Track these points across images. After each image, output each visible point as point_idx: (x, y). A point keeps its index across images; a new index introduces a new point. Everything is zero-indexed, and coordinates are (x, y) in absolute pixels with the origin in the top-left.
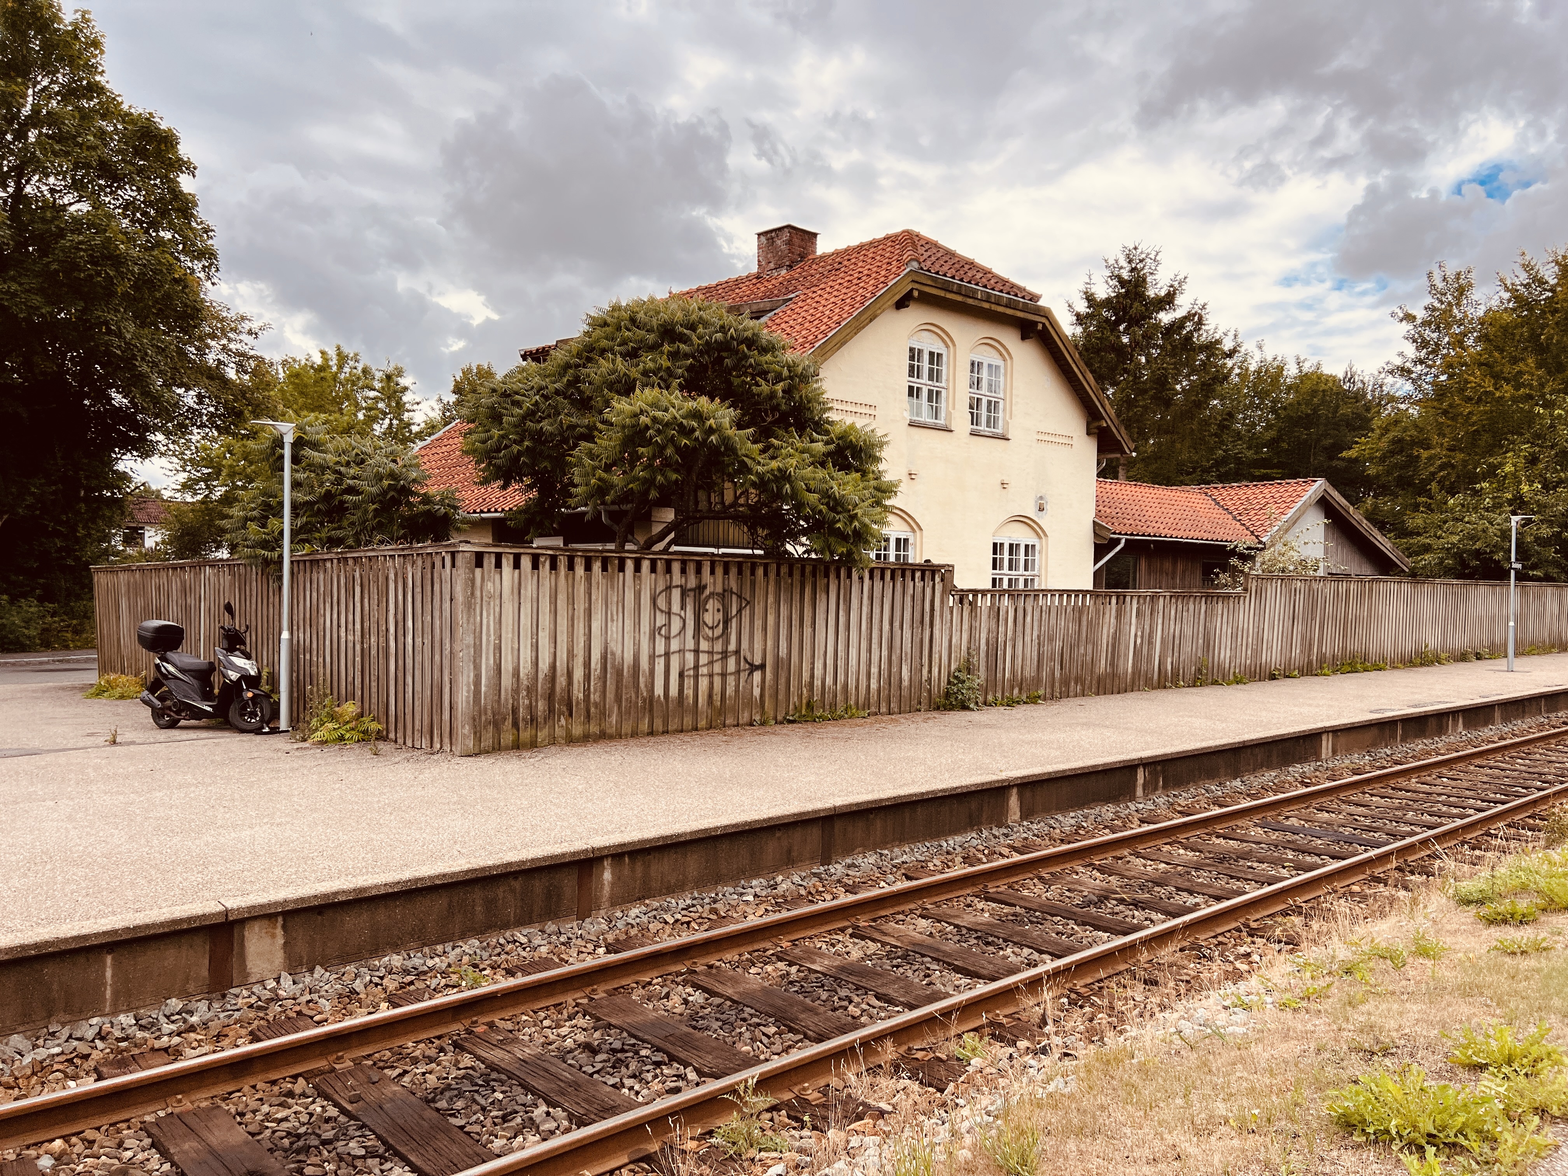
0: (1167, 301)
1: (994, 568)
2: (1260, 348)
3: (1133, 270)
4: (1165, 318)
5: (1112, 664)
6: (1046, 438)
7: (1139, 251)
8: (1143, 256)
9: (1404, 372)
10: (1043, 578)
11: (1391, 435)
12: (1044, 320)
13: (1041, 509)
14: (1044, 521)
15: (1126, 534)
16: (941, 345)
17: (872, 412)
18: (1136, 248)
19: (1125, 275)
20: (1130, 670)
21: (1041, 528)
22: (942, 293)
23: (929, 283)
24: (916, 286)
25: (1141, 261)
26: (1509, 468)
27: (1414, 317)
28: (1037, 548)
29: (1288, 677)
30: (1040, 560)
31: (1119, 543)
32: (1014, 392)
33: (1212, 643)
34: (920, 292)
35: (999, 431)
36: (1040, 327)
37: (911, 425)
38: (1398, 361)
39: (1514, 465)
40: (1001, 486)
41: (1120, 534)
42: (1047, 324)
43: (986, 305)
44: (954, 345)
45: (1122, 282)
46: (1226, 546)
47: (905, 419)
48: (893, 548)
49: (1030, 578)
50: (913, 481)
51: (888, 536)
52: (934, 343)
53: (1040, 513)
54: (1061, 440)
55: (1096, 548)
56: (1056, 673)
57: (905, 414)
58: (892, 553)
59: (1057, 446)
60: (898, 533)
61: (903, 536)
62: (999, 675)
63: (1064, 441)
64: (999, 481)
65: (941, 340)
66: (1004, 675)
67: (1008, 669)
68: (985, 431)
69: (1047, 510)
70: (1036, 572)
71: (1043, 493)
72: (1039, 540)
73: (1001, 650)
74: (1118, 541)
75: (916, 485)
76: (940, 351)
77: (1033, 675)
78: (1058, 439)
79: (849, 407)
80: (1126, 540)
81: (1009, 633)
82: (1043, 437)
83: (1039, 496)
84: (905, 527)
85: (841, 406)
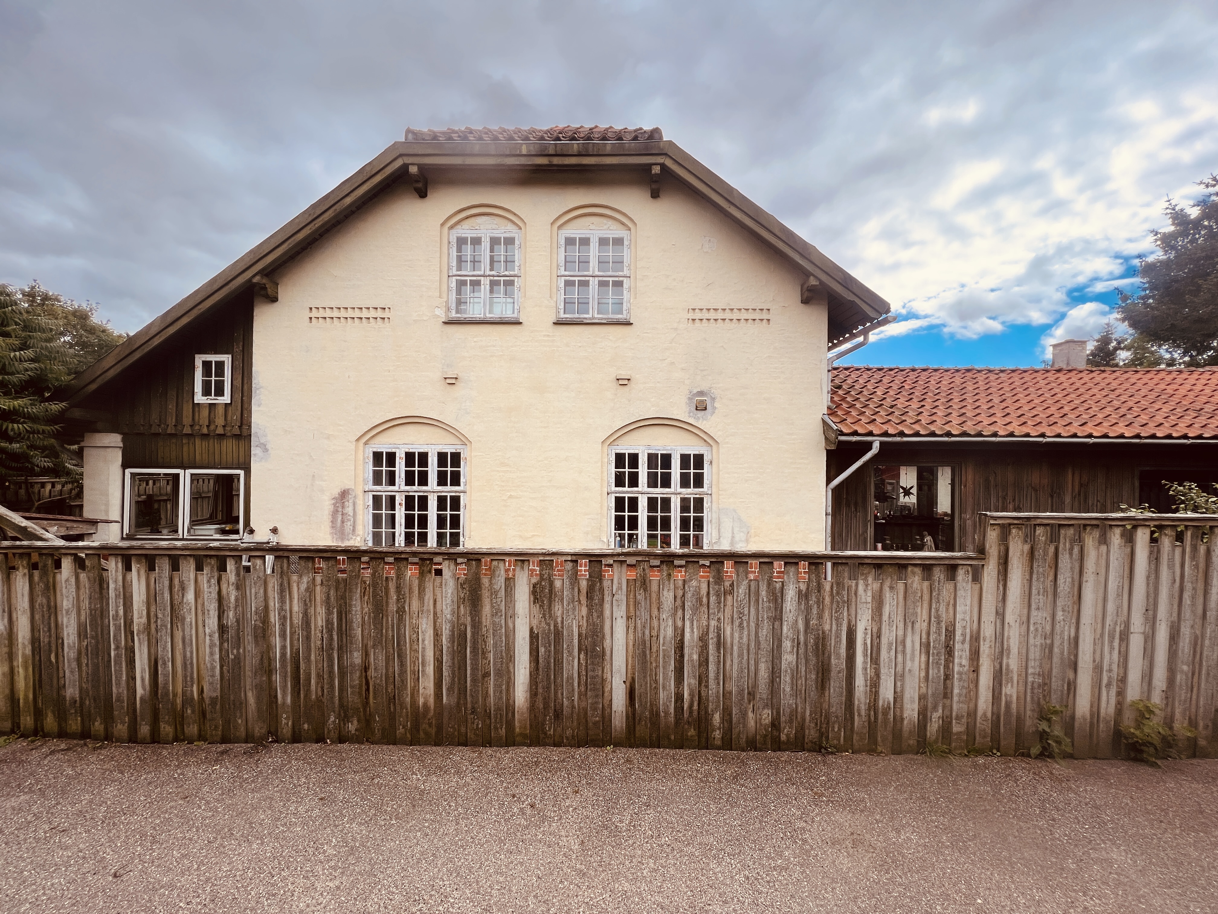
1: (619, 483)
6: (712, 315)
10: (714, 496)
12: (660, 160)
13: (701, 407)
14: (705, 423)
15: (882, 434)
16: (510, 226)
17: (386, 315)
21: (705, 432)
23: (430, 151)
24: (410, 160)
28: (704, 458)
30: (713, 473)
31: (870, 449)
32: (639, 264)
34: (420, 166)
35: (624, 316)
36: (656, 170)
37: (448, 323)
40: (615, 384)
41: (870, 434)
42: (669, 163)
43: (543, 161)
44: (526, 225)
47: (438, 316)
48: (432, 464)
49: (692, 496)
50: (453, 386)
51: (426, 451)
52: (494, 226)
53: (700, 414)
54: (744, 315)
55: (830, 454)
56: (279, 696)
57: (438, 312)
58: (433, 470)
59: (734, 324)
60: (441, 447)
61: (449, 450)
62: (118, 689)
63: (750, 315)
64: (613, 377)
65: (506, 222)
66: (132, 690)
67: (143, 680)
68: (596, 318)
69: (715, 408)
70: (705, 489)
71: (704, 387)
72: (709, 449)
73: (117, 648)
74: (868, 446)
75: (458, 391)
76: (507, 235)
77: (215, 695)
78: (735, 315)
79: (350, 313)
80: (882, 444)
81: (139, 618)
82: (698, 315)
83: (695, 391)
84: (451, 439)
85: (336, 314)
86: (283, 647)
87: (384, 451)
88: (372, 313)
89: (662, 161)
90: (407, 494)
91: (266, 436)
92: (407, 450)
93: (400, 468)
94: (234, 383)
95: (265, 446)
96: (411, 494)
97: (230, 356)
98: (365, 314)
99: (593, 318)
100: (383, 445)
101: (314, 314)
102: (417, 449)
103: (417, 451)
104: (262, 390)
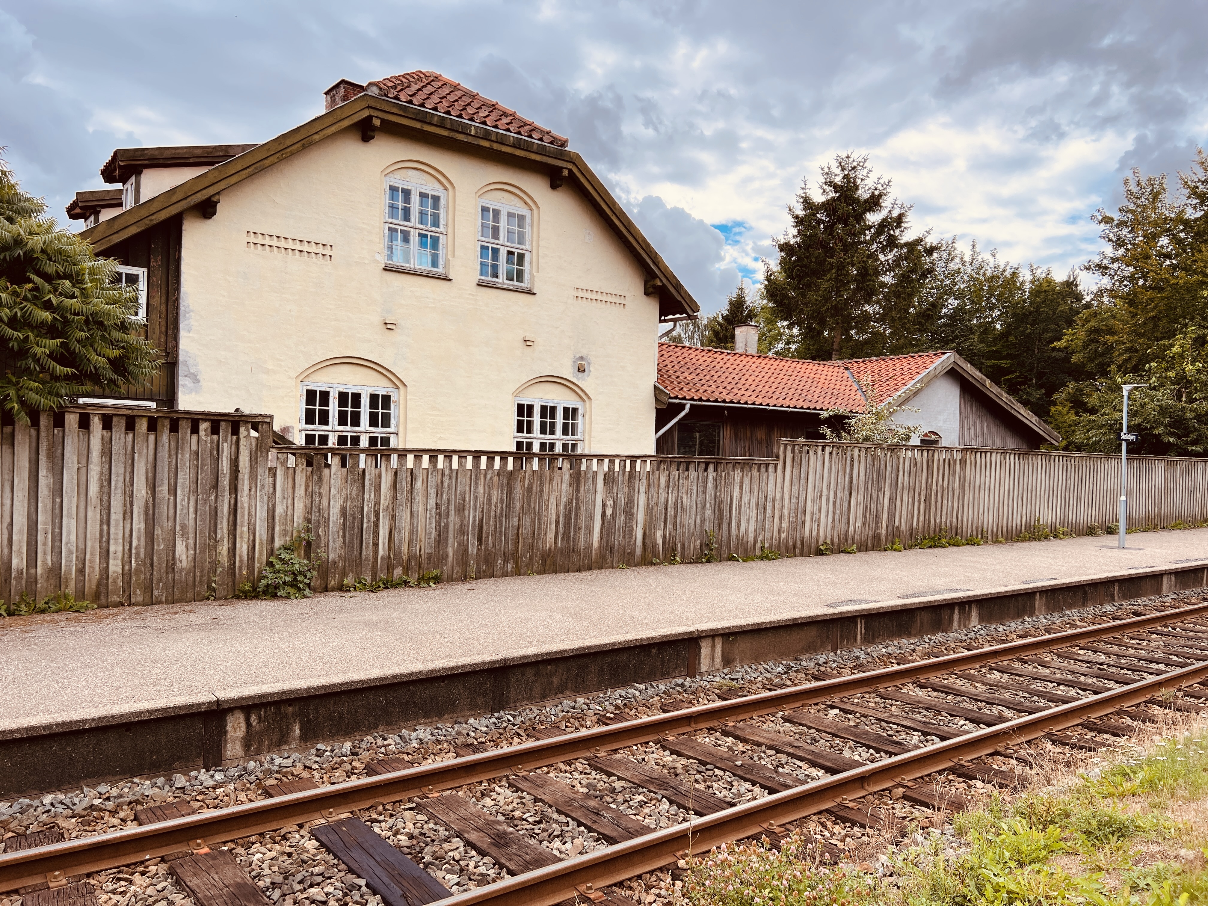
0: (874, 202)
1: (520, 429)
2: (994, 256)
3: (846, 177)
4: (873, 218)
5: (566, 536)
6: (589, 295)
7: (851, 159)
8: (855, 164)
9: (1102, 268)
10: (586, 442)
11: (1089, 325)
12: (570, 166)
13: (581, 370)
14: (586, 383)
15: (692, 399)
16: (437, 186)
17: (327, 252)
18: (848, 157)
19: (838, 180)
20: (596, 544)
21: (582, 390)
22: (418, 125)
23: (395, 110)
24: (375, 113)
25: (854, 168)
26: (1176, 349)
27: (1112, 220)
28: (580, 411)
29: (842, 552)
30: (584, 424)
31: (684, 409)
32: (541, 243)
33: (726, 514)
34: (383, 120)
35: (525, 285)
37: (386, 269)
38: (1097, 259)
39: (1182, 346)
40: (522, 344)
41: (684, 398)
43: (485, 144)
44: (454, 188)
45: (836, 187)
46: (819, 414)
47: (378, 262)
48: (365, 405)
49: (570, 442)
50: (391, 331)
51: (359, 391)
52: (423, 182)
53: (581, 374)
54: (609, 299)
55: (658, 411)
56: (470, 549)
57: (378, 257)
58: (366, 411)
59: (603, 305)
60: (373, 389)
61: (381, 392)
62: (367, 552)
63: (614, 300)
64: (521, 338)
65: (433, 180)
66: (376, 552)
67: (384, 544)
68: (504, 284)
69: (590, 371)
70: (578, 436)
71: (584, 353)
72: (582, 403)
73: (368, 521)
74: (682, 407)
75: (395, 336)
76: (435, 193)
77: (430, 551)
78: (604, 298)
79: (290, 245)
80: (691, 405)
81: (384, 502)
82: (580, 294)
83: (578, 356)
84: (385, 382)
85: (275, 242)
86: (475, 517)
87: (318, 389)
88: (313, 249)
89: (570, 167)
90: (340, 434)
91: (196, 365)
92: (341, 390)
93: (334, 408)
94: (151, 302)
95: (196, 376)
96: (344, 434)
97: (146, 270)
98: (306, 248)
99: (503, 283)
100: (318, 384)
101: (252, 239)
102: (350, 390)
103: (350, 391)
104: (192, 314)
